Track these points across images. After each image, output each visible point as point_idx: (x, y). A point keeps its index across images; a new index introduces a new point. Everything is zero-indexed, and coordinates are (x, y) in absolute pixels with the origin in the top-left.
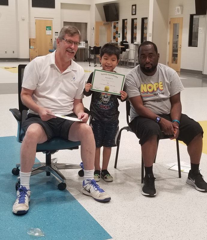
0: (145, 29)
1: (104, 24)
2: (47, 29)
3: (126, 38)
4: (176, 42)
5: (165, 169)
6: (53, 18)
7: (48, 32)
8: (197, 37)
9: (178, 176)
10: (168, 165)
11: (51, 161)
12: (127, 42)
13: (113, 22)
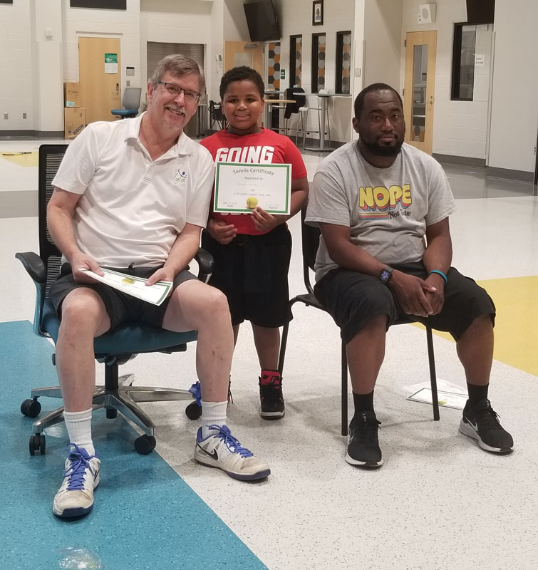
0: (345, 60)
1: (246, 48)
2: (108, 59)
3: (299, 81)
4: (420, 90)
5: (401, 398)
6: (122, 34)
7: (110, 68)
8: (470, 78)
9: (432, 417)
10: (406, 388)
11: (119, 381)
12: (302, 91)
13: (268, 42)
